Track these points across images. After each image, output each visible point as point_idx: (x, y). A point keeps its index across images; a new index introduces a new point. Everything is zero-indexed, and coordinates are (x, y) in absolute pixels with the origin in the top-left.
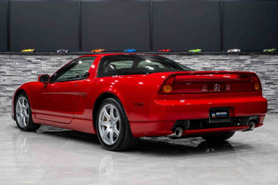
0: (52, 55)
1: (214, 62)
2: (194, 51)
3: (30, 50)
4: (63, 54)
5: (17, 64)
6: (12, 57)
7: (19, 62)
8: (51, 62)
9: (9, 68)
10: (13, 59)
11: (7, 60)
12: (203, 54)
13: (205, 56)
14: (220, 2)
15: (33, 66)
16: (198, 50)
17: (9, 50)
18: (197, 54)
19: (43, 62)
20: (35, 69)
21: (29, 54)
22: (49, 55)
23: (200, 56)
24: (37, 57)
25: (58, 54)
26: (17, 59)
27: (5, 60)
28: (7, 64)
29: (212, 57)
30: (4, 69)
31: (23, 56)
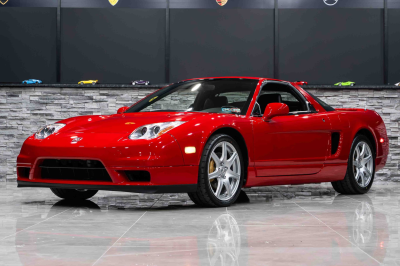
0: (125, 88)
1: (375, 102)
2: (344, 84)
3: (91, 82)
4: (141, 88)
5: (72, 102)
6: (65, 91)
7: (74, 99)
8: (122, 100)
9: (59, 108)
10: (65, 94)
11: (55, 96)
12: (357, 89)
13: (360, 93)
14: (383, 10)
15: (95, 106)
16: (349, 83)
17: (58, 81)
18: (348, 89)
19: (110, 100)
20: (98, 110)
21: (90, 87)
22: (119, 88)
23: (353, 93)
24: (102, 92)
25: (133, 88)
26: (71, 94)
27: (53, 96)
28: (56, 102)
29: (370, 94)
30: (52, 109)
31: (80, 91)
